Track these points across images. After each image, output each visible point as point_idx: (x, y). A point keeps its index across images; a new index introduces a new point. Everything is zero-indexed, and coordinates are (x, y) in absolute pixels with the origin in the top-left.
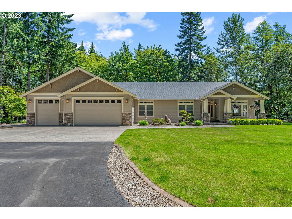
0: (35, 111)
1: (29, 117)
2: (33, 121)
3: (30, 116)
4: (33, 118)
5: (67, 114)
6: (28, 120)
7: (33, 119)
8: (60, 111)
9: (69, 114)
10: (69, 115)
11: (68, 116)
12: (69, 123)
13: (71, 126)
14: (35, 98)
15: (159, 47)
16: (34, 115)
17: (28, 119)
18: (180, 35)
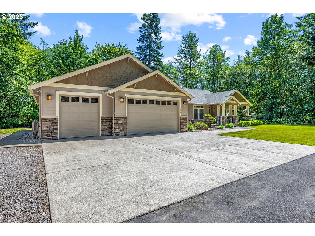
0: (58, 115)
1: (47, 125)
2: (55, 131)
3: (50, 123)
4: (55, 127)
5: (119, 119)
6: (44, 131)
7: (55, 129)
8: (101, 115)
9: (122, 118)
10: (122, 120)
11: (120, 122)
12: (122, 132)
13: (124, 135)
14: (58, 93)
15: (125, 46)
16: (56, 121)
17: (45, 129)
18: (139, 39)
